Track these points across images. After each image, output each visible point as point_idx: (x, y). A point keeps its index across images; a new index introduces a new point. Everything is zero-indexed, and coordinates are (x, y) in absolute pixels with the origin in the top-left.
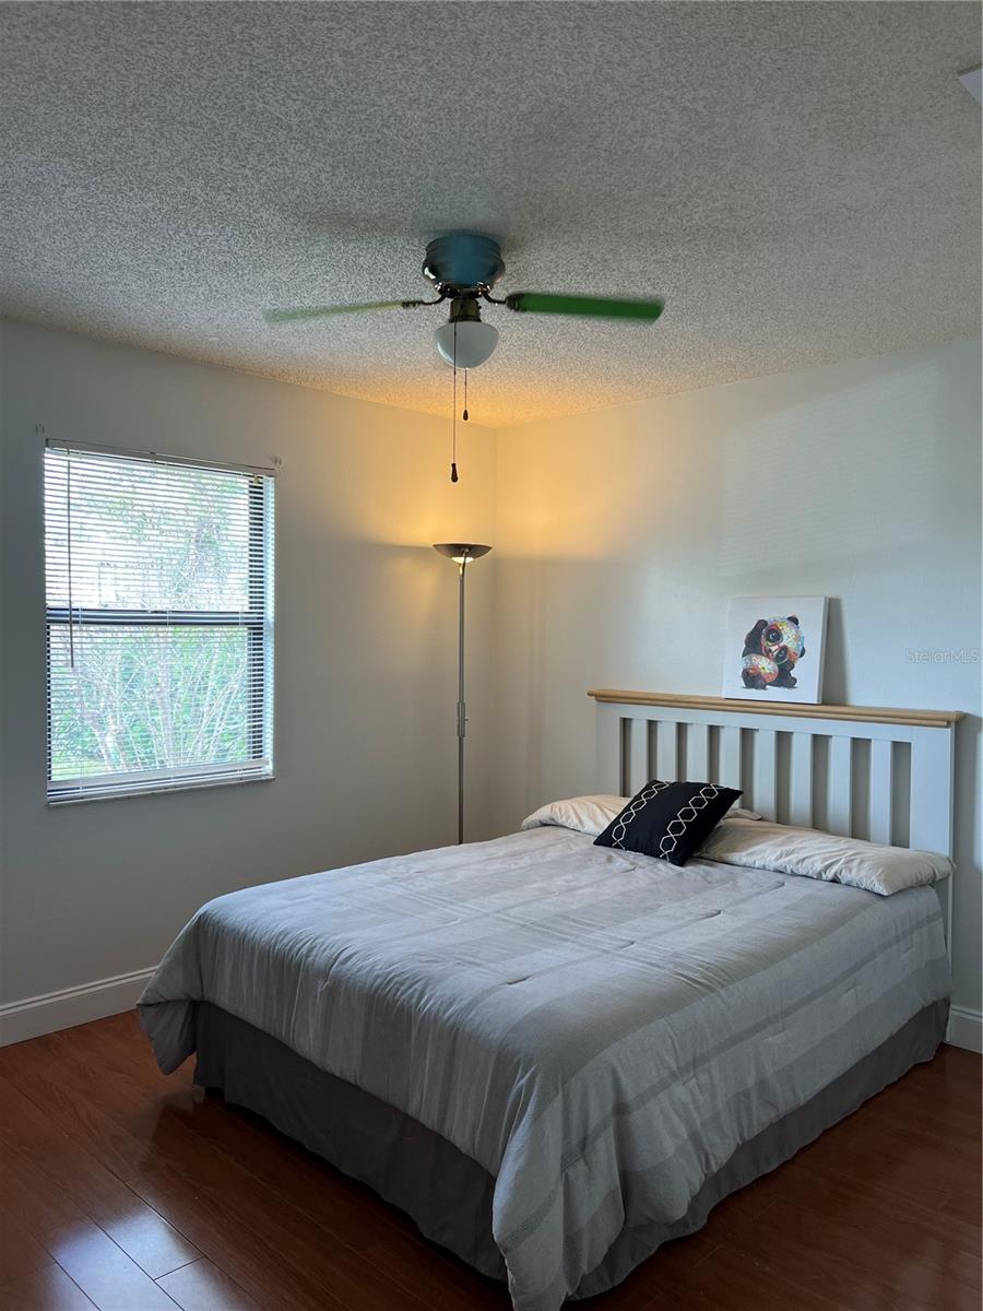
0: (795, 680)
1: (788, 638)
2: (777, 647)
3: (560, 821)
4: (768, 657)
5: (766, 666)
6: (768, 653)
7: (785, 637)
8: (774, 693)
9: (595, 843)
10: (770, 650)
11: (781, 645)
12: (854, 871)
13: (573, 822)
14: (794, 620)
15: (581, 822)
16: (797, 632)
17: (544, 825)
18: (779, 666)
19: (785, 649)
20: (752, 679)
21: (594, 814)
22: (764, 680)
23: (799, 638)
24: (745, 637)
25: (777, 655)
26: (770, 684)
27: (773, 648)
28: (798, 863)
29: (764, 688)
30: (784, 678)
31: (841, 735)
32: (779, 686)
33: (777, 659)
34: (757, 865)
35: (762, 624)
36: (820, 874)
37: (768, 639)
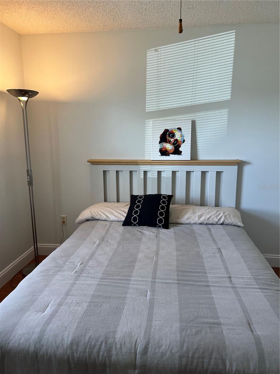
0: (181, 152)
1: (178, 136)
2: (173, 139)
3: (97, 218)
4: (170, 144)
5: (169, 147)
6: (170, 142)
7: (176, 136)
8: (173, 157)
9: (123, 225)
10: (171, 141)
11: (175, 138)
12: (229, 219)
13: (104, 217)
14: (180, 129)
15: (107, 217)
16: (181, 133)
17: (87, 220)
18: (174, 147)
19: (177, 140)
20: (164, 152)
21: (112, 212)
22: (169, 152)
23: (182, 136)
24: (159, 136)
25: (173, 143)
26: (171, 154)
27: (172, 140)
28: (208, 219)
29: (169, 155)
30: (177, 151)
31: (197, 170)
32: (175, 154)
33: (173, 144)
34: (192, 223)
35: (166, 131)
36: (217, 222)
37: (169, 136)
